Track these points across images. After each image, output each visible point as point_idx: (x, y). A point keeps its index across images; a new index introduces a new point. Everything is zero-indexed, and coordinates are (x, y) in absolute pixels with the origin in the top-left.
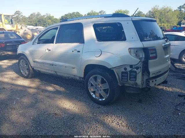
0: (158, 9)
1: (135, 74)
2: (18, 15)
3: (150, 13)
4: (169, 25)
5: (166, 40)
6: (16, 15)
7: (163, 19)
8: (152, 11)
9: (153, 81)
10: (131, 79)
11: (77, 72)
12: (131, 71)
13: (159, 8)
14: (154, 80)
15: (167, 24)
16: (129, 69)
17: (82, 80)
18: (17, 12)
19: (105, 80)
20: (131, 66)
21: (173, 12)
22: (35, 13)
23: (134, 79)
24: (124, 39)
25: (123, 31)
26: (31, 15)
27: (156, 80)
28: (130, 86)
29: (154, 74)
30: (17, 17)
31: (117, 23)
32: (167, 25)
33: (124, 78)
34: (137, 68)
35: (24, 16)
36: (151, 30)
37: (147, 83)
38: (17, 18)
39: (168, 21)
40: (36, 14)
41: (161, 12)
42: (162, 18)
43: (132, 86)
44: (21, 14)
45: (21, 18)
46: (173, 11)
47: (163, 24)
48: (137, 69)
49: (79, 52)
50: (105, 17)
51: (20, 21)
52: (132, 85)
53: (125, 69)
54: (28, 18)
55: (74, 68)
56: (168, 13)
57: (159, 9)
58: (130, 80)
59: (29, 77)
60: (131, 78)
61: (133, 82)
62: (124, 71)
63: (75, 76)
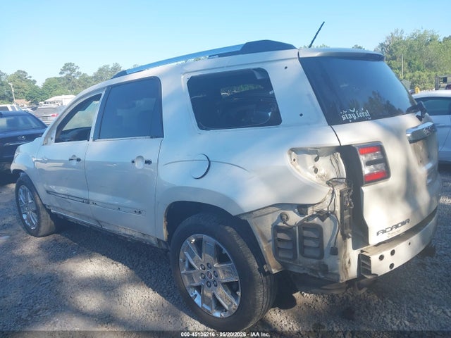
0: (401, 38)
1: (315, 235)
2: (69, 72)
3: (382, 49)
4: (434, 73)
5: (419, 113)
6: (66, 73)
7: (417, 62)
8: (388, 43)
9: (381, 258)
10: (307, 253)
12: (302, 226)
13: (404, 35)
14: (387, 253)
15: (428, 74)
16: (296, 218)
17: (164, 246)
18: (68, 67)
19: (225, 251)
20: (301, 210)
21: (440, 43)
22: (108, 66)
23: (317, 254)
24: (276, 120)
25: (270, 93)
26: (101, 70)
27: (393, 253)
28: (304, 274)
29: (384, 231)
30: (68, 76)
31: (254, 69)
32: (429, 76)
33: (282, 246)
34: (323, 216)
35: (84, 74)
36: (374, 93)
37: (364, 264)
38: (68, 79)
39: (429, 66)
40: (110, 67)
41: (411, 45)
42: (415, 60)
43: (312, 274)
44: (77, 70)
45: (78, 78)
46: (442, 40)
47: (417, 73)
48: (323, 219)
49: (148, 162)
50: (220, 55)
51: (75, 85)
52: (312, 270)
53: (285, 218)
54: (93, 77)
55: (140, 212)
56: (429, 47)
57: (404, 39)
58: (302, 253)
59: (41, 234)
60: (305, 247)
61: (315, 261)
62: (279, 222)
63: (145, 235)
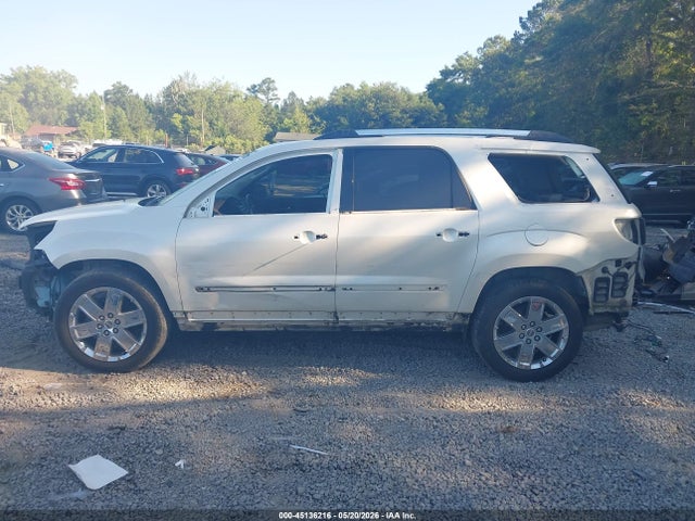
1: (622, 280)
7: (220, 123)
8: (175, 89)
10: (616, 294)
11: (450, 299)
12: (617, 275)
16: (613, 269)
20: (618, 262)
23: (621, 293)
33: (599, 292)
34: (628, 266)
41: (210, 98)
42: (217, 120)
48: (628, 268)
49: (464, 234)
53: (605, 270)
55: (436, 288)
56: (233, 104)
58: (612, 295)
60: (614, 290)
61: (619, 300)
62: (601, 275)
63: (430, 313)
